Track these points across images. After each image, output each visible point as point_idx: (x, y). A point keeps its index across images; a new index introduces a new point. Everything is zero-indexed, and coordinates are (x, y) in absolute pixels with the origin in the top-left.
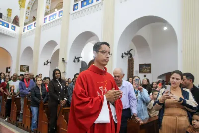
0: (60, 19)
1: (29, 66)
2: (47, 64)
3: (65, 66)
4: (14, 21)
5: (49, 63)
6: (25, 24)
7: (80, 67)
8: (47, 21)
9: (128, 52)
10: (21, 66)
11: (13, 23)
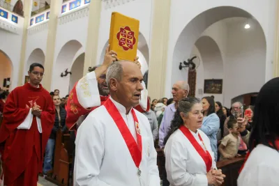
0: (87, 7)
4: (15, 7)
6: (33, 14)
8: (67, 11)
9: (188, 60)
10: (26, 77)
11: (14, 11)
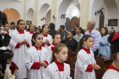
1: (31, 22)
2: (43, 20)
3: (55, 21)
5: (45, 19)
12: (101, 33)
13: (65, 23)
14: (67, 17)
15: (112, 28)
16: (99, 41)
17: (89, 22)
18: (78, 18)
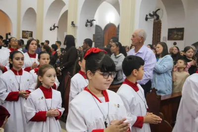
1: (32, 32)
2: (54, 29)
3: (75, 32)
5: (56, 28)
7: (94, 33)
9: (153, 12)
10: (23, 31)
12: (156, 52)
13: (94, 35)
14: (97, 24)
15: (175, 44)
16: (152, 67)
17: (135, 34)
18: (117, 26)
